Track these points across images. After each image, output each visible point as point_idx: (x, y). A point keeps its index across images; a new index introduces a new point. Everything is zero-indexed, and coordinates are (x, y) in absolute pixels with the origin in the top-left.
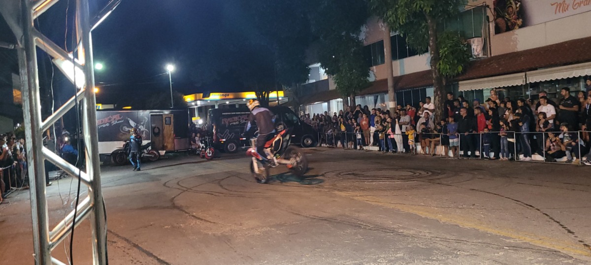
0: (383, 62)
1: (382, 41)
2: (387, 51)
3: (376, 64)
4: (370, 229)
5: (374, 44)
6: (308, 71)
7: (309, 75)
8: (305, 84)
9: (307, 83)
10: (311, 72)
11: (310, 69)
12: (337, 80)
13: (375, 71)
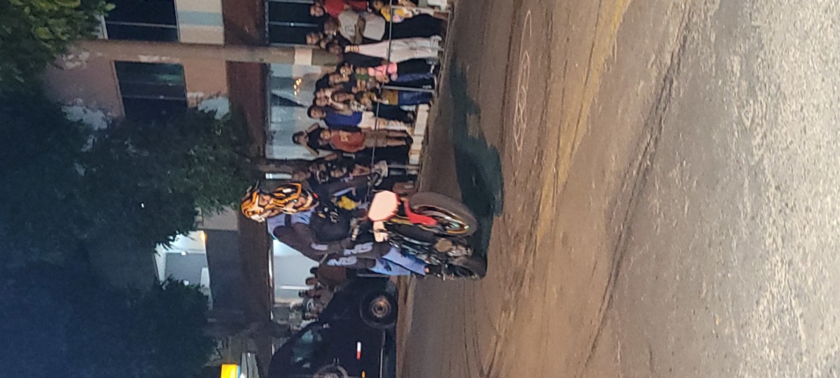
0: (177, 69)
1: (118, 64)
2: (147, 55)
3: (181, 90)
4: (656, 141)
5: (124, 88)
6: (174, 285)
7: (186, 283)
8: (210, 299)
9: (208, 293)
10: (177, 277)
11: (169, 279)
12: (212, 203)
13: (201, 95)
